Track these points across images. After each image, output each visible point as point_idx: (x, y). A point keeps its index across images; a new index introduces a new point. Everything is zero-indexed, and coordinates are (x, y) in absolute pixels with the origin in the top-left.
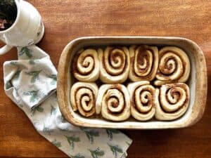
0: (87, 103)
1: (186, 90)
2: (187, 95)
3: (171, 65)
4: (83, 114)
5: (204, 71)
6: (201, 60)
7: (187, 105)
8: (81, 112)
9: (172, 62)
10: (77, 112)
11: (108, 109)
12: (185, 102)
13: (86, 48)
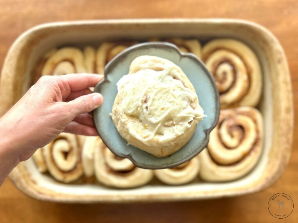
0: (66, 154)
1: (255, 122)
2: (257, 132)
3: (225, 74)
4: (59, 176)
5: (285, 83)
6: (279, 61)
7: (258, 149)
8: (54, 172)
9: (225, 67)
10: (47, 173)
11: (107, 165)
12: (255, 143)
13: (60, 46)
